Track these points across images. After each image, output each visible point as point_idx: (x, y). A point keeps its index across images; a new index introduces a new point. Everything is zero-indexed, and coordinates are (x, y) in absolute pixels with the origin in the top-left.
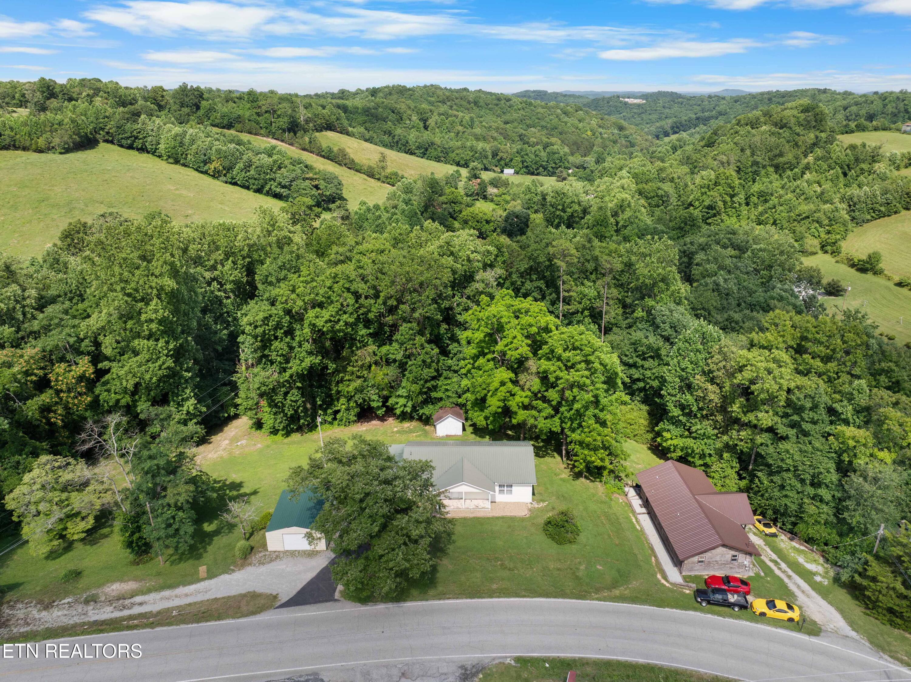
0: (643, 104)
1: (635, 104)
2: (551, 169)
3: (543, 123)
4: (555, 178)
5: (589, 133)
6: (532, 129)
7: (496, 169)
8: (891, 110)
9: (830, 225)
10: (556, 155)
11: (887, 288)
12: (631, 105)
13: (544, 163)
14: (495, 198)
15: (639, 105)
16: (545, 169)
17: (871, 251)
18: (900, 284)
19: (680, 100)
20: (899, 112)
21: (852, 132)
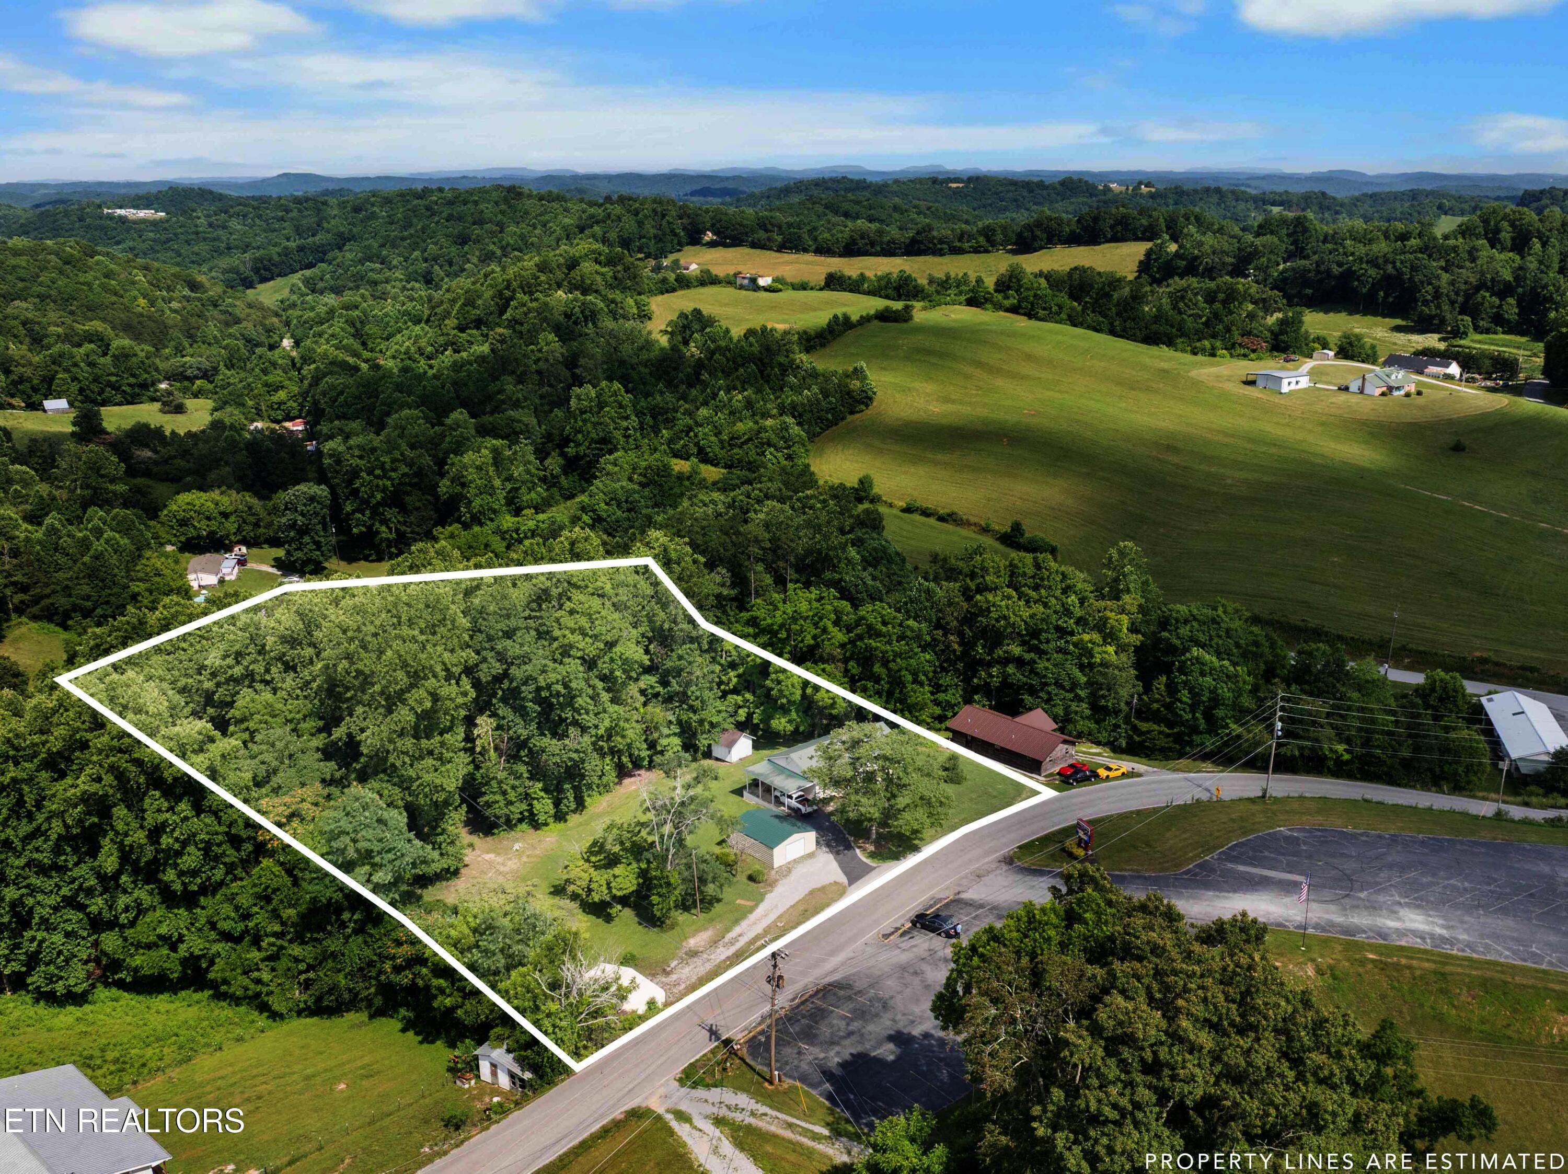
0: (161, 221)
1: (143, 221)
2: (127, 389)
3: (37, 289)
4: (157, 405)
5: (142, 302)
6: (17, 303)
7: (14, 402)
8: (653, 231)
9: (789, 447)
10: (134, 359)
11: (896, 516)
12: (135, 222)
13: (113, 379)
14: (155, 469)
15: (155, 224)
16: (116, 387)
17: (861, 475)
18: (908, 510)
19: (237, 209)
20: (664, 234)
21: (674, 290)
